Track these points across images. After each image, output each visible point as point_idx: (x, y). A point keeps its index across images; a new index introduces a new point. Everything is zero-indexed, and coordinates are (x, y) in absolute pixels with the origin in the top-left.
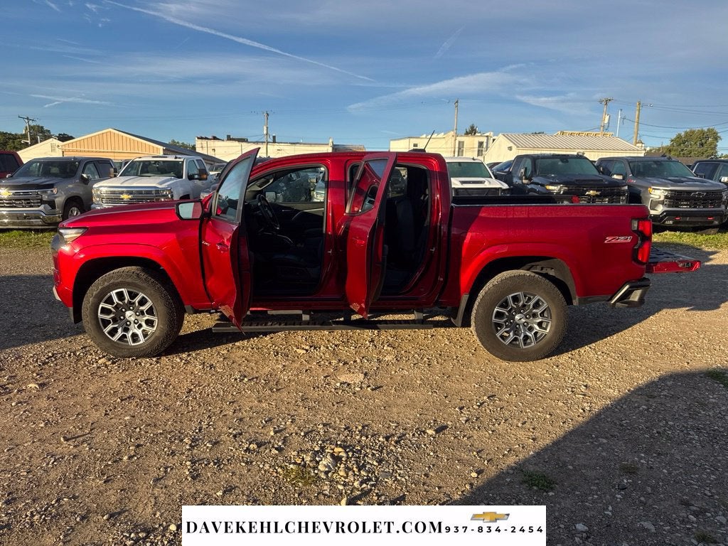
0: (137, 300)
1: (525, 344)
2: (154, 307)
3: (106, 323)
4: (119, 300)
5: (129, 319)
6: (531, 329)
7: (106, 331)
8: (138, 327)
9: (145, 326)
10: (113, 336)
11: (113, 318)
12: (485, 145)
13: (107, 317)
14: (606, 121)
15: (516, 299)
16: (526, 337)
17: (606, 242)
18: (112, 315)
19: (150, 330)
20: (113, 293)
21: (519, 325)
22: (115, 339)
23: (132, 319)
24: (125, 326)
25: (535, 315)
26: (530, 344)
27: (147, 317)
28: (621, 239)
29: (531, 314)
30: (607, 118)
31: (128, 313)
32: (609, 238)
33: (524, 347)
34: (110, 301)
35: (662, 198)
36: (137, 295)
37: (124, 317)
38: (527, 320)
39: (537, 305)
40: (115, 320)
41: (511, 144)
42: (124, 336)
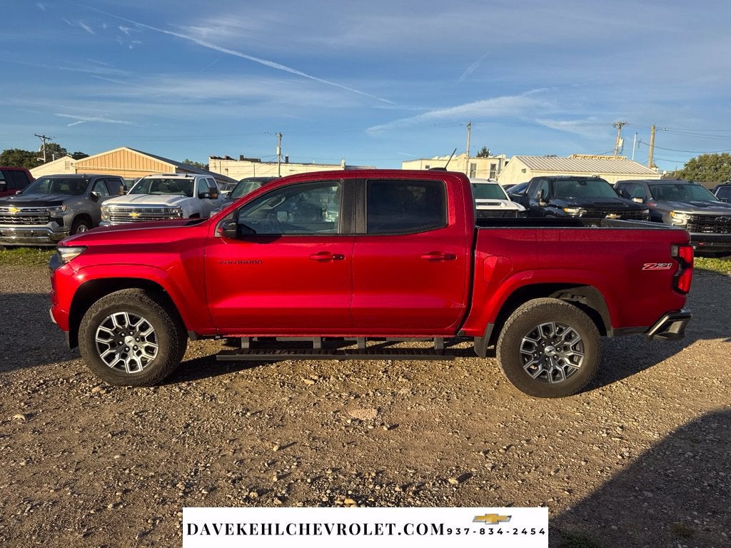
0: (138, 325)
1: (554, 379)
2: (155, 334)
3: (103, 347)
4: (119, 324)
5: (128, 345)
6: (561, 363)
7: (103, 356)
8: (137, 354)
9: (144, 354)
10: (109, 362)
11: (111, 343)
12: (497, 167)
13: (105, 342)
14: (620, 145)
15: (546, 329)
16: (556, 372)
17: (643, 269)
18: (110, 340)
19: (150, 358)
20: (113, 316)
21: (548, 357)
22: (112, 365)
23: (132, 344)
24: (123, 352)
25: (566, 348)
26: (559, 379)
27: (147, 344)
28: (661, 266)
29: (562, 347)
30: (621, 141)
31: (128, 339)
32: (647, 265)
33: (553, 382)
34: (109, 324)
35: (685, 223)
36: (138, 319)
37: (123, 342)
38: (558, 353)
39: (569, 338)
40: (113, 345)
41: (526, 167)
42: (121, 363)
